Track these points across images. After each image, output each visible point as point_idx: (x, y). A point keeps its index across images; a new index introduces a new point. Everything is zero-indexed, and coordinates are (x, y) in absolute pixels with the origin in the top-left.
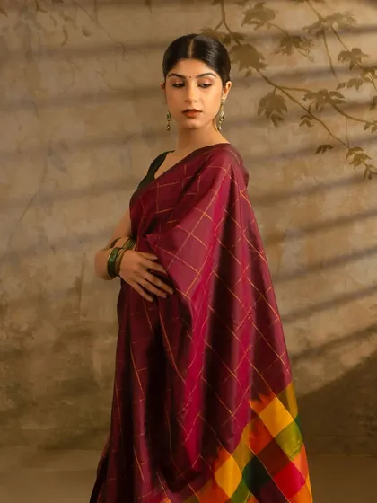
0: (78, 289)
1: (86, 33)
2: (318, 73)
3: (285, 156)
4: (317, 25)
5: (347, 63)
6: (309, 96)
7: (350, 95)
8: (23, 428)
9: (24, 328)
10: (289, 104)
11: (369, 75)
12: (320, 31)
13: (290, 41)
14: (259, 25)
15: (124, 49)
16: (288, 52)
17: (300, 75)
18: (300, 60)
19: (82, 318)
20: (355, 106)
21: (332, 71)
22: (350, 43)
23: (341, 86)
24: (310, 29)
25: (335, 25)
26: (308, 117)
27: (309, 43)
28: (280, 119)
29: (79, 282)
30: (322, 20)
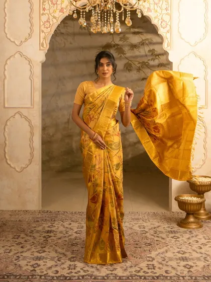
0: (68, 122)
1: (71, 43)
2: (142, 56)
3: (132, 81)
4: (141, 42)
5: (151, 53)
6: (139, 63)
7: (152, 63)
8: (51, 165)
9: (51, 134)
10: (133, 65)
11: (157, 57)
12: (142, 43)
13: (133, 46)
14: (124, 42)
15: (83, 48)
16: (133, 50)
17: (136, 57)
18: (136, 52)
19: (69, 131)
20: (153, 66)
21: (146, 56)
22: (152, 47)
23: (149, 60)
24: (139, 43)
25: (147, 42)
26: (139, 70)
27: (139, 47)
28: (131, 70)
29: (69, 120)
30: (143, 40)
